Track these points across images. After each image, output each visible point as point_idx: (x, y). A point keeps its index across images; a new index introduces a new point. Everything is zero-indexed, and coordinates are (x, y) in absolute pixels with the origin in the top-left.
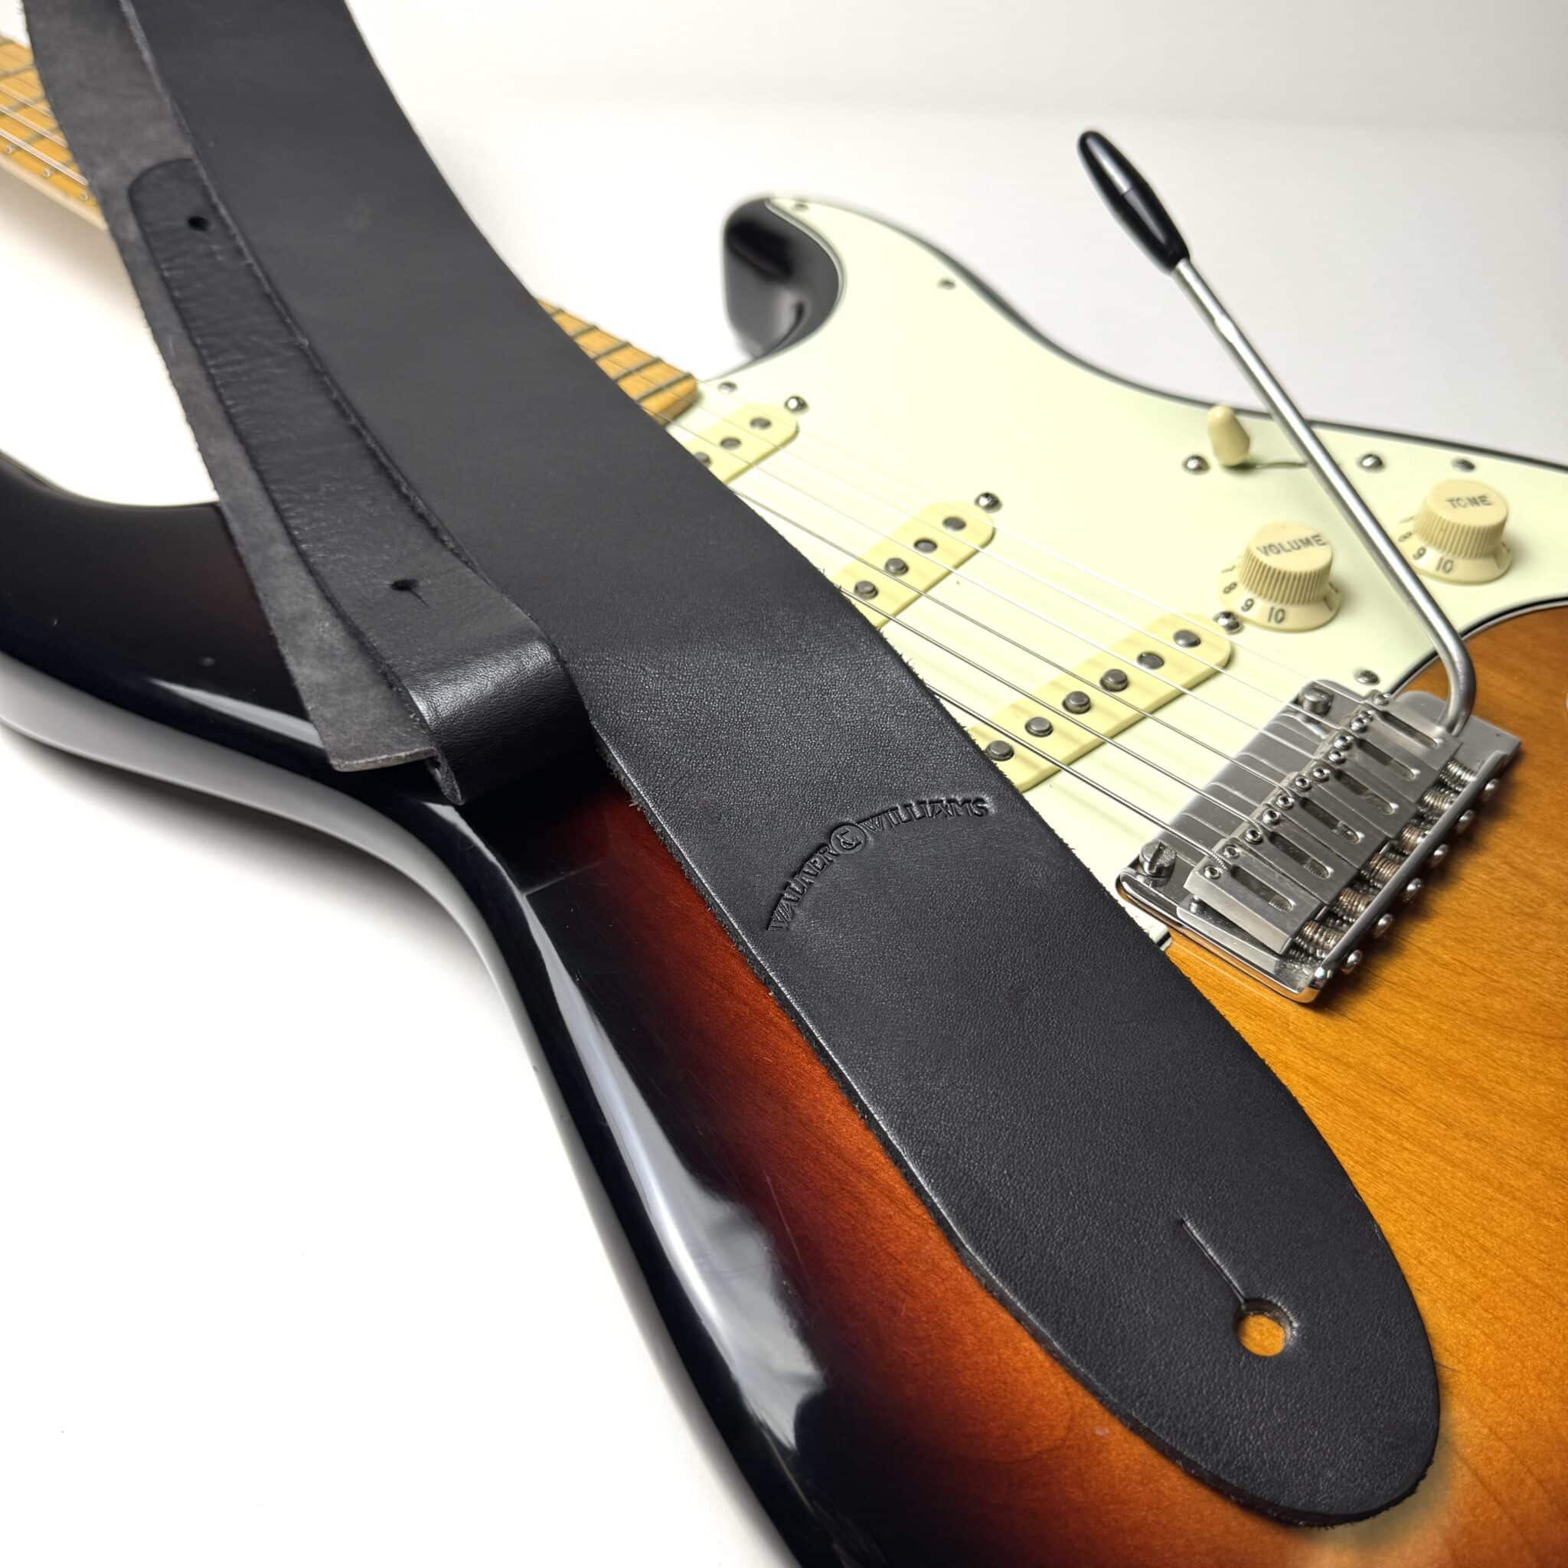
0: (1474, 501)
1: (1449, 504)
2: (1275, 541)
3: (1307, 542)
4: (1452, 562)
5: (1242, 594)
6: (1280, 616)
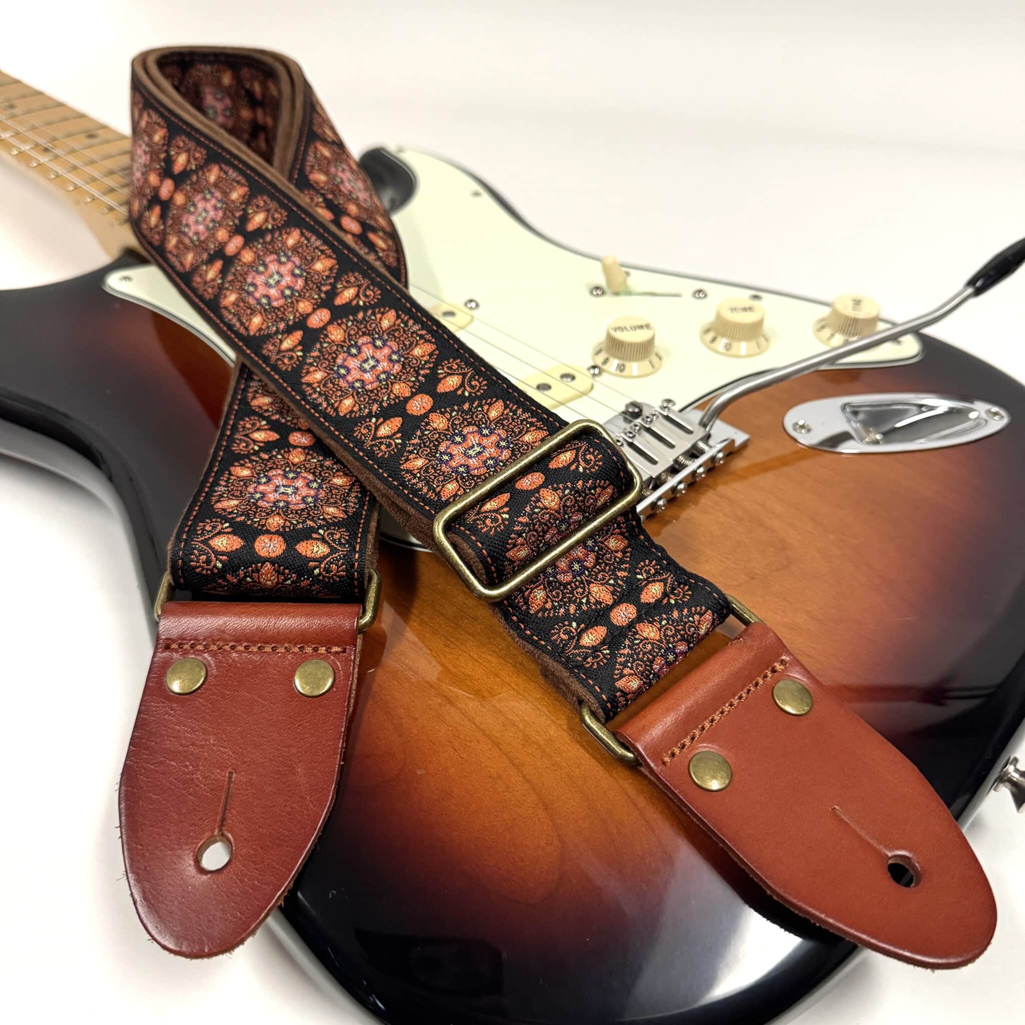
0: (745, 309)
1: (730, 311)
2: (622, 325)
3: (641, 327)
4: (730, 345)
5: (603, 356)
6: (622, 368)
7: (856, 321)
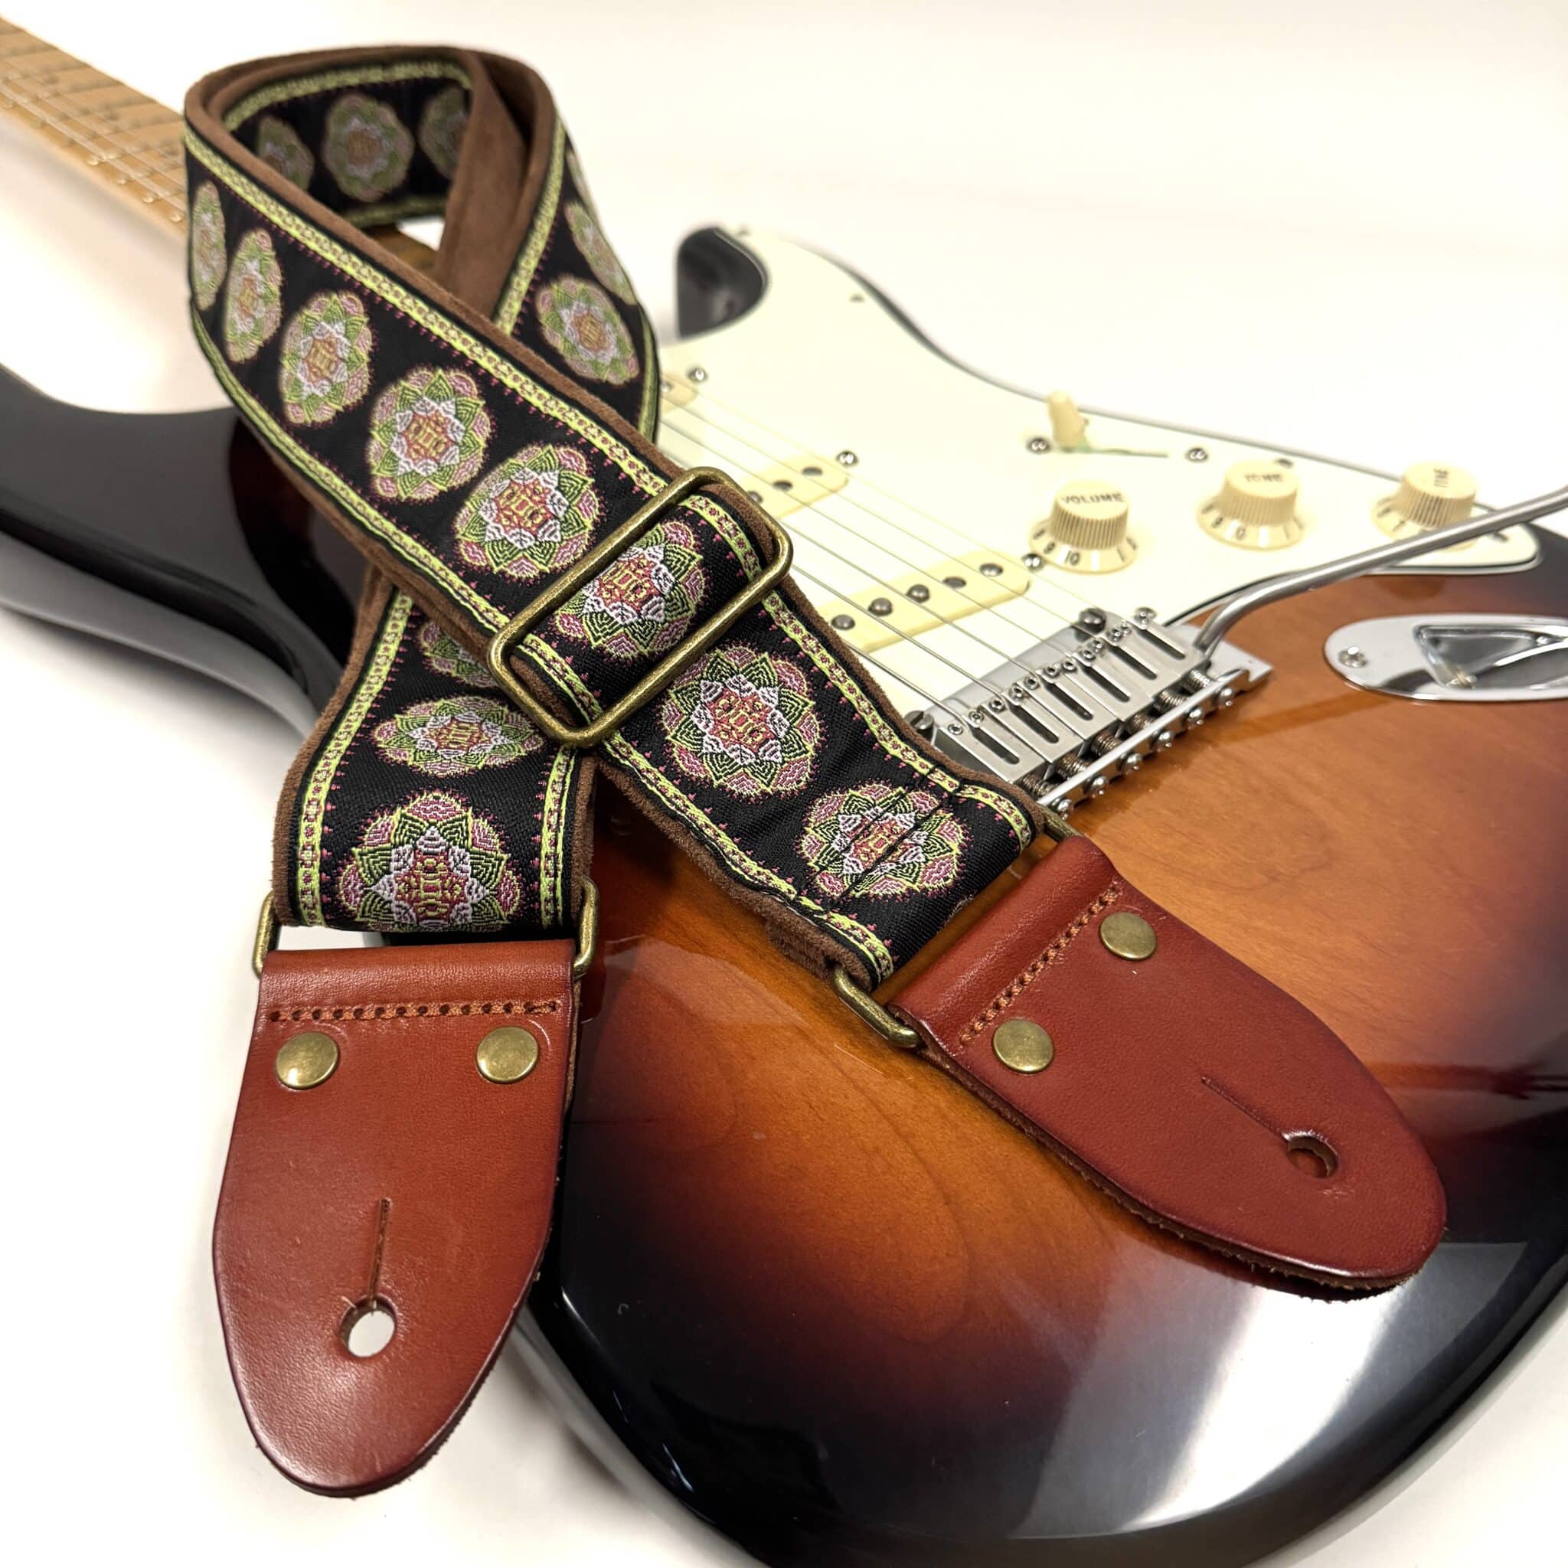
0: (1268, 477)
1: (1245, 480)
2: (1078, 494)
3: (1108, 497)
4: (1244, 530)
5: (1046, 540)
6: (1075, 558)
7: (1439, 502)
